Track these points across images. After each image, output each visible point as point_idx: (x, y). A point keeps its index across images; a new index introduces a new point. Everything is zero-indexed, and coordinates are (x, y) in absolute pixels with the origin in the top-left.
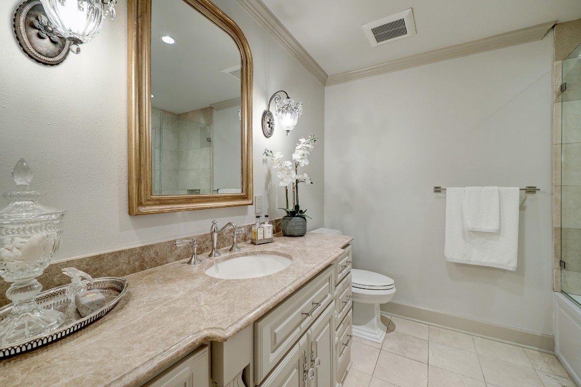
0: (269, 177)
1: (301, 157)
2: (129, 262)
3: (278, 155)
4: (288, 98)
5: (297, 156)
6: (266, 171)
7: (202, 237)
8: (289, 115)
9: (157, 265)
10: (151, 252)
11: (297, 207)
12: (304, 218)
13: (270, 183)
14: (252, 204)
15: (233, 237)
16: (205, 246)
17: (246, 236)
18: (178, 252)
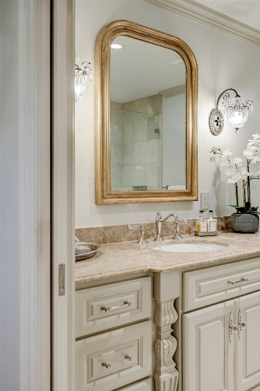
0: (218, 174)
1: (253, 153)
2: (96, 236)
3: (226, 153)
4: (238, 96)
5: (248, 154)
6: (214, 169)
7: (148, 225)
8: (236, 113)
9: (114, 241)
10: (110, 231)
11: (248, 204)
12: (257, 216)
13: (219, 180)
14: (197, 200)
15: (176, 228)
16: (151, 233)
17: (190, 229)
18: (129, 234)
